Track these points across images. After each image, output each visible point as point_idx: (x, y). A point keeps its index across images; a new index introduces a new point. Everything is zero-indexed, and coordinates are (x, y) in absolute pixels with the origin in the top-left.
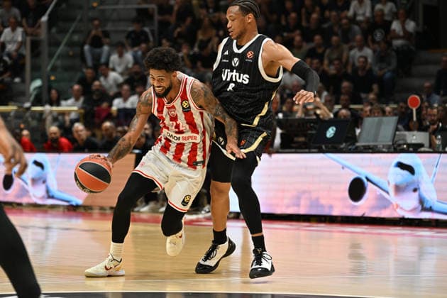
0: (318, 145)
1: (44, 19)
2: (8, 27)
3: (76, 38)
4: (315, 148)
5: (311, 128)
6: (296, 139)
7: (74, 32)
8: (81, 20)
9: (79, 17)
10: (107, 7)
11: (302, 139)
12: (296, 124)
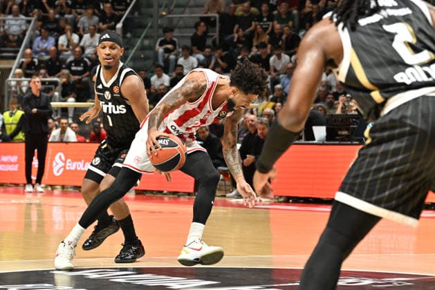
0: (360, 138)
1: (119, 25)
2: (87, 33)
3: (147, 42)
4: (357, 141)
5: (353, 123)
6: (340, 132)
7: (146, 37)
8: (151, 27)
9: (149, 25)
10: (175, 16)
11: (345, 133)
12: (340, 119)
